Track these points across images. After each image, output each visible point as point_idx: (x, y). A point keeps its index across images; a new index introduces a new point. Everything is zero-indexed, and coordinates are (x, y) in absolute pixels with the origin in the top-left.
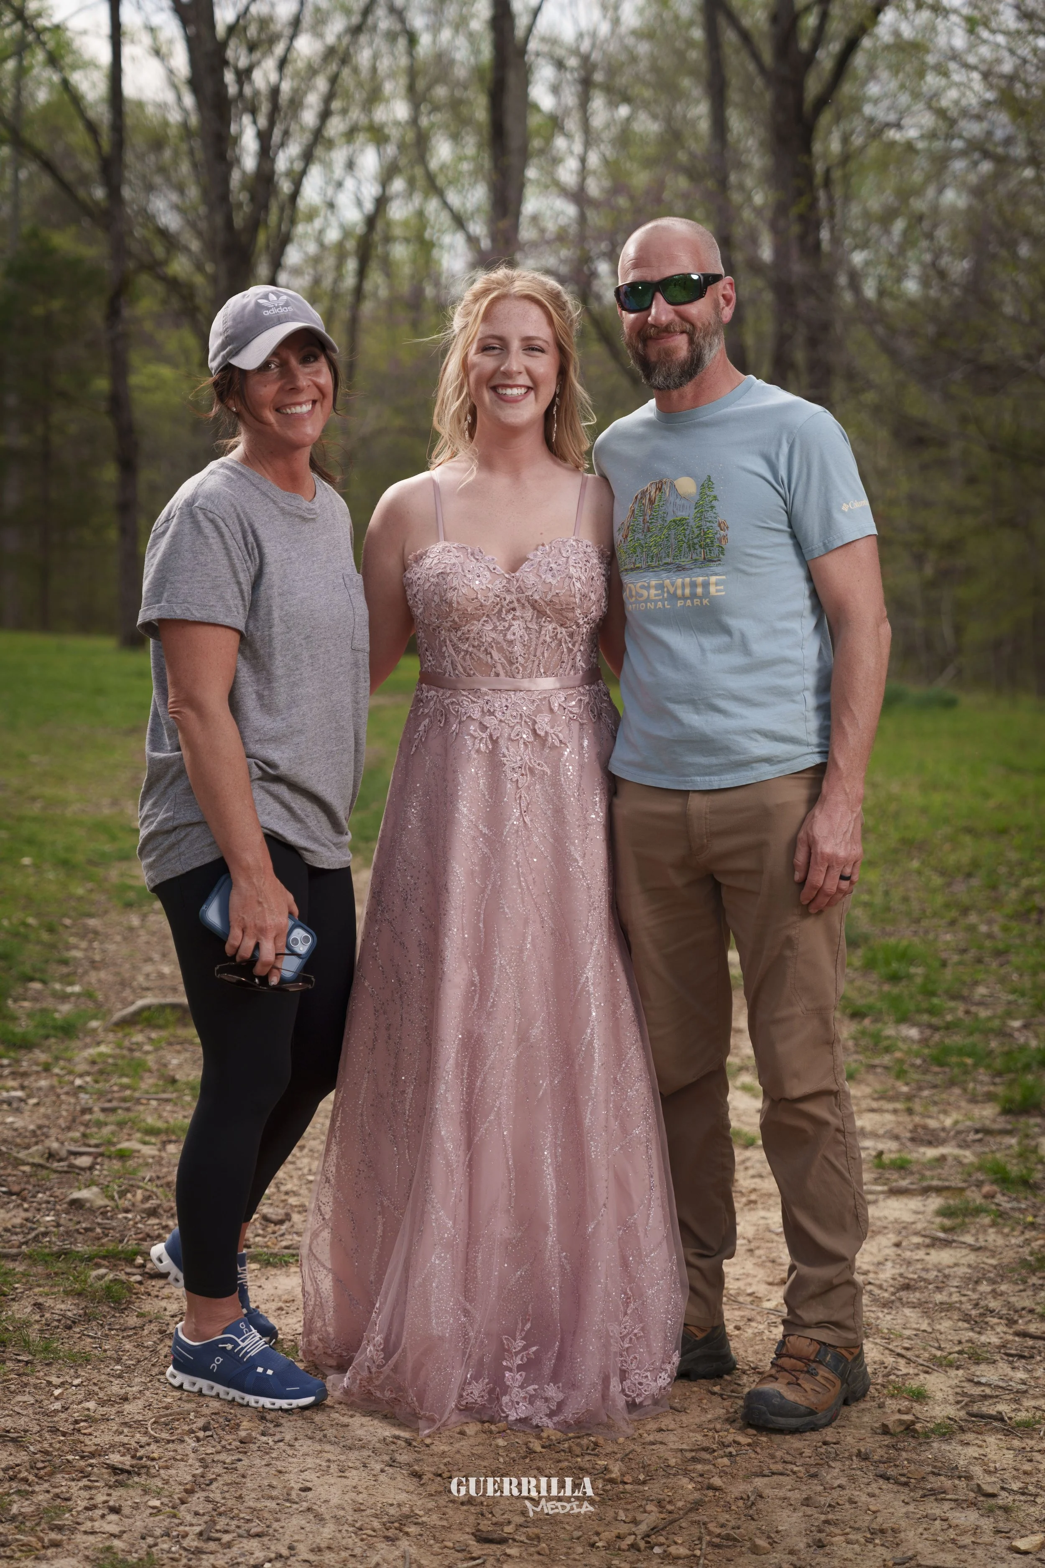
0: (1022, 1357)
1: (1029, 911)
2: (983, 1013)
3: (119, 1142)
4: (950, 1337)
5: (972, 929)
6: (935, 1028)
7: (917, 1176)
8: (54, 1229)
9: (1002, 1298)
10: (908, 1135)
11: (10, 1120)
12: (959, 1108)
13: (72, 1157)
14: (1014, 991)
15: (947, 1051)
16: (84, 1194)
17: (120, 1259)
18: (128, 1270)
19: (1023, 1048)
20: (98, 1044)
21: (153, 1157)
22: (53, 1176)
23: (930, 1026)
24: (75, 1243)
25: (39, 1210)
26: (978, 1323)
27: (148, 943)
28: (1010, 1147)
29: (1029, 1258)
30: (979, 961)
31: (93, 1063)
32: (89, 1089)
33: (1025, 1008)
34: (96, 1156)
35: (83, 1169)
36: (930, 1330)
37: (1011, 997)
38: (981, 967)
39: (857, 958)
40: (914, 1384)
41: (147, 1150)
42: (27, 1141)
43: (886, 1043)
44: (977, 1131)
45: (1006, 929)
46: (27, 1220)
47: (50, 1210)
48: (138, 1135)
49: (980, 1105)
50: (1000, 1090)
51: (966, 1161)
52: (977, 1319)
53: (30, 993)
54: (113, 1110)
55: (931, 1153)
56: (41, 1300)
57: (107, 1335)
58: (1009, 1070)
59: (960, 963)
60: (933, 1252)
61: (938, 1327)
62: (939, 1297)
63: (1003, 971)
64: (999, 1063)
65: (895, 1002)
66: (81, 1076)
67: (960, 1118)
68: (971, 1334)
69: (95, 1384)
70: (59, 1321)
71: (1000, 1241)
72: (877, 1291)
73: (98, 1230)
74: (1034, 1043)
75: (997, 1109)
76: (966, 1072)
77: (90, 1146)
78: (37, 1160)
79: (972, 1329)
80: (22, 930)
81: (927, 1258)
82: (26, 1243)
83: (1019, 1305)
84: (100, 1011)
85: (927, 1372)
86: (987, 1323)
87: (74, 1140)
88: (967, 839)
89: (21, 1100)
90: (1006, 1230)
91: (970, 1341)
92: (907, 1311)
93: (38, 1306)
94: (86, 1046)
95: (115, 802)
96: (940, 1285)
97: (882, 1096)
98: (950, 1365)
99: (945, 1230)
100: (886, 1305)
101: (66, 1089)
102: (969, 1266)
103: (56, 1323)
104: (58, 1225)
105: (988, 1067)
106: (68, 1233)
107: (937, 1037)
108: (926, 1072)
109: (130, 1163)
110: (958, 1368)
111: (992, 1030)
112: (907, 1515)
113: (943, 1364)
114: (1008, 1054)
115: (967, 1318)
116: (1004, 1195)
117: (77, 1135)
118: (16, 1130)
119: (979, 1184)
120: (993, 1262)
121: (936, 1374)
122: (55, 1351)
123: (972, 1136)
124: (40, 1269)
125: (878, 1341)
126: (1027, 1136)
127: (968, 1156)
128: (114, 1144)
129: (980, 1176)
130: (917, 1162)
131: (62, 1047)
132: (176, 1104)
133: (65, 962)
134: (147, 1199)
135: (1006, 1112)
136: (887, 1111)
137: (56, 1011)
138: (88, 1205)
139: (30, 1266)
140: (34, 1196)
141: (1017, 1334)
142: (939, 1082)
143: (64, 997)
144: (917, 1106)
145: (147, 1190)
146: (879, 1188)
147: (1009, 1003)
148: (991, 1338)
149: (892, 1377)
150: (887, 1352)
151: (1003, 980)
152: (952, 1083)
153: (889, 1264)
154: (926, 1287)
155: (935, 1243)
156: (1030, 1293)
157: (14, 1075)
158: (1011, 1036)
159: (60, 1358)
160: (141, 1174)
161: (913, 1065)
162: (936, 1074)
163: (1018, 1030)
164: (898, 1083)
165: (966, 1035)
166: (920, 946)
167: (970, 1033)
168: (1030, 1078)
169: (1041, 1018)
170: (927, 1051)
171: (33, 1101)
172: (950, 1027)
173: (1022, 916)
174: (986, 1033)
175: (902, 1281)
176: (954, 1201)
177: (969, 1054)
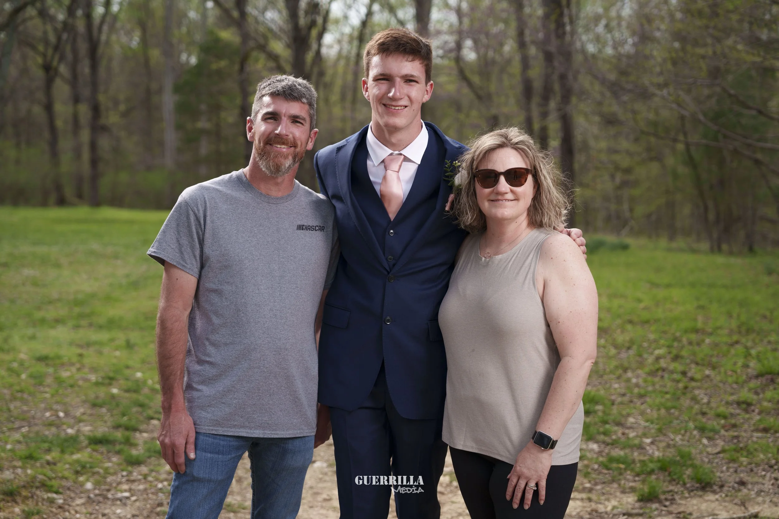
1: (657, 370)
2: (632, 435)
6: (606, 444)
11: (118, 511)
12: (615, 497)
14: (647, 421)
15: (611, 460)
19: (650, 458)
23: (604, 442)
30: (631, 401)
33: (653, 431)
37: (647, 424)
38: (632, 405)
44: (624, 514)
45: (645, 381)
49: (627, 495)
50: (638, 485)
53: (151, 427)
58: (643, 473)
59: (622, 403)
63: (643, 407)
64: (637, 468)
66: (162, 482)
67: (616, 504)
74: (657, 454)
75: (636, 498)
76: (621, 474)
88: (629, 327)
89: (127, 498)
101: (153, 490)
105: (632, 470)
107: (607, 450)
108: (600, 473)
111: (635, 445)
114: (643, 462)
123: (621, 518)
135: (640, 500)
136: (578, 499)
142: (606, 480)
144: (594, 496)
147: (645, 427)
151: (642, 413)
152: (613, 481)
157: (128, 481)
158: (643, 448)
161: (593, 469)
162: (605, 475)
163: (649, 445)
164: (585, 481)
165: (621, 449)
166: (602, 392)
167: (623, 449)
168: (654, 477)
169: (662, 438)
170: (601, 459)
171: (134, 498)
172: (614, 444)
173: (653, 373)
174: (632, 447)
177: (623, 462)
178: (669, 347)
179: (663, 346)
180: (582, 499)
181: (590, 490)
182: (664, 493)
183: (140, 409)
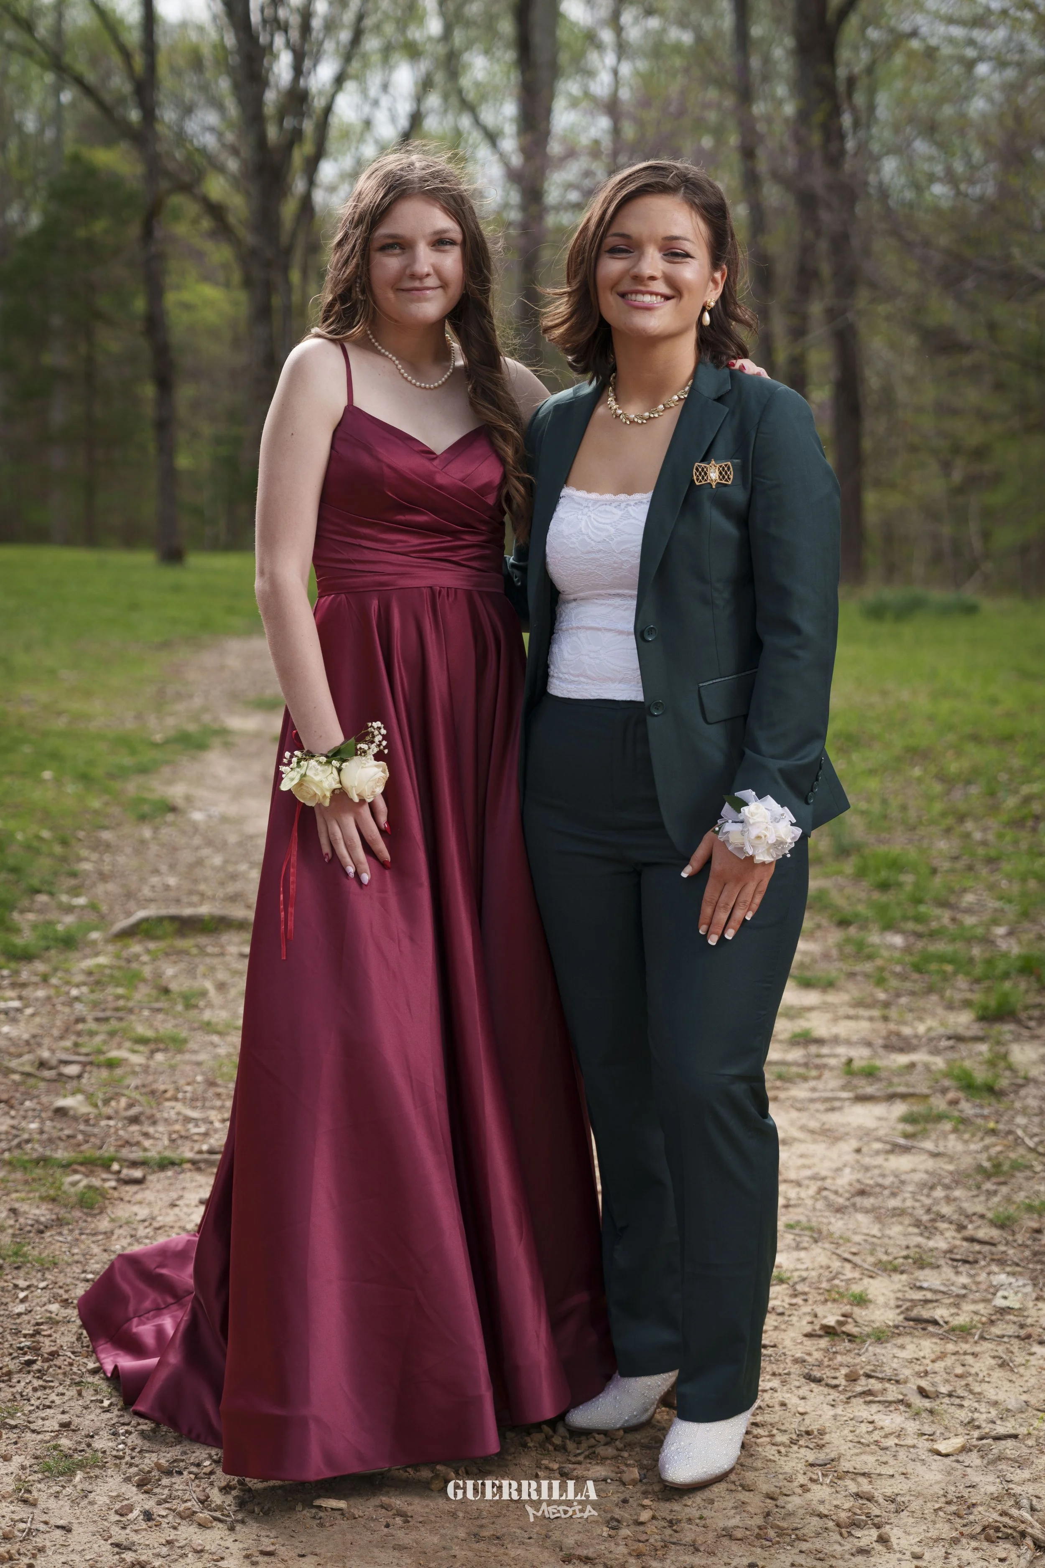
0: (965, 1262)
1: (1024, 818)
2: (969, 921)
3: (109, 1051)
4: (898, 1242)
6: (919, 936)
7: (884, 1083)
8: (37, 1137)
9: (955, 1204)
10: (880, 1042)
12: (934, 1015)
13: (62, 1065)
14: (1001, 898)
15: (927, 958)
16: (68, 1102)
17: (97, 1166)
18: (105, 1176)
19: (1005, 955)
20: (97, 954)
21: (140, 1065)
22: (42, 1085)
23: (915, 934)
24: (57, 1148)
25: (24, 1118)
26: (927, 1229)
27: (157, 856)
28: (980, 1054)
29: (987, 1164)
30: (970, 868)
31: (90, 973)
32: (84, 999)
33: (1011, 915)
34: (84, 1064)
35: (70, 1078)
36: (879, 1235)
37: (998, 904)
38: (971, 874)
39: (849, 867)
40: (856, 1289)
41: (136, 1059)
42: (20, 1050)
43: (867, 951)
44: (949, 1038)
45: (1000, 836)
46: (13, 1127)
47: (35, 1117)
48: (128, 1044)
49: (956, 1012)
50: (977, 997)
51: (934, 1067)
52: (929, 1225)
53: (37, 906)
54: (106, 1020)
55: (903, 1059)
56: (17, 1205)
57: (77, 1240)
58: (986, 977)
59: (953, 871)
60: (892, 1158)
61: (888, 1232)
62: (893, 1203)
63: (992, 878)
64: (978, 970)
65: (882, 910)
66: (78, 986)
67: (935, 1025)
68: (920, 1240)
69: (61, 1287)
70: (32, 1226)
71: (960, 1147)
72: (832, 1197)
73: (80, 1137)
74: (1015, 950)
75: (973, 1016)
76: (945, 980)
77: (79, 1054)
78: (28, 1069)
79: (921, 1234)
80: (35, 844)
81: (885, 1164)
82: (9, 1150)
83: (970, 1211)
84: (103, 921)
85: (871, 1277)
86: (936, 1228)
87: (66, 1049)
88: (971, 748)
89: (17, 1010)
90: (967, 1136)
91: (918, 1246)
92: (860, 1217)
93: (13, 1211)
94: (85, 957)
95: (139, 717)
96: (896, 1190)
97: (859, 1003)
98: (895, 1270)
99: (906, 1136)
100: (840, 1210)
101: (62, 999)
102: (927, 1172)
103: (29, 1228)
104: (42, 1132)
105: (967, 974)
106: (50, 1140)
107: (920, 945)
108: (905, 979)
109: (118, 1072)
110: (902, 1272)
111: (976, 938)
112: (835, 1417)
113: (890, 1268)
114: (989, 962)
115: (918, 1224)
116: (967, 1100)
117: (68, 1043)
118: (10, 1039)
119: (944, 1091)
120: (951, 1167)
121: (880, 1278)
122: (25, 1255)
124: (19, 1175)
125: (827, 1245)
126: (998, 1043)
127: (939, 1063)
128: (103, 1053)
129: (947, 1083)
130: (887, 1069)
131: (62, 957)
132: (167, 1014)
133: (74, 875)
134: (130, 1106)
135: (980, 1018)
136: (863, 1018)
137: (59, 922)
138: (71, 1113)
139: (10, 1172)
140: (22, 1104)
141: (966, 1239)
142: (917, 989)
143: (69, 909)
144: (893, 1013)
145: (129, 1097)
146: (845, 1095)
147: (996, 910)
148: (939, 1243)
149: (836, 1282)
150: (835, 1257)
151: (991, 887)
152: (930, 990)
153: (847, 1171)
154: (881, 1193)
155: (896, 1149)
156: (982, 1198)
157: (14, 985)
158: (994, 943)
159: (28, 1262)
160: (126, 1082)
161: (893, 973)
162: (915, 981)
163: (1002, 937)
164: (877, 991)
165: (949, 942)
166: (913, 854)
167: (953, 940)
168: (1007, 985)
169: (1026, 925)
170: (909, 958)
171: (29, 1011)
172: (933, 935)
173: (1017, 823)
174: (969, 940)
175: (858, 1186)
176: (918, 1108)
177: (951, 961)
181: (886, 1005)
182: (1026, 1008)
183: (12, 877)
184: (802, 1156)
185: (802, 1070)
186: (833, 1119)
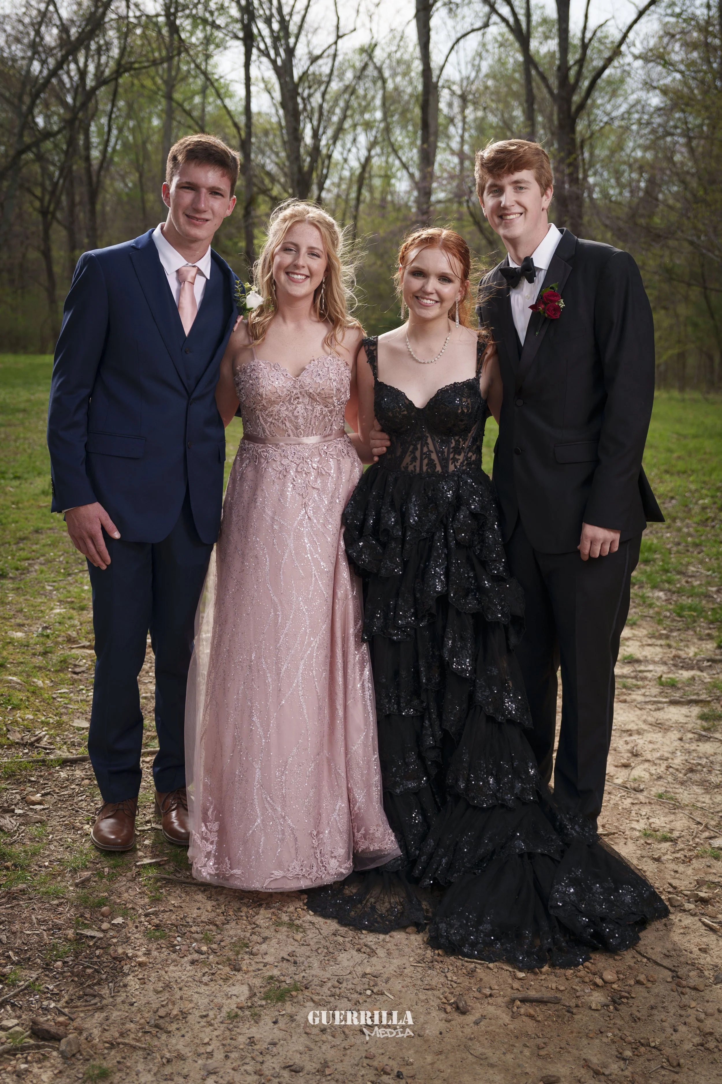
1: (707, 520)
2: (696, 583)
5: (679, 530)
7: (682, 692)
10: (671, 662)
12: (694, 643)
14: (709, 570)
15: (682, 608)
23: (669, 590)
30: (688, 551)
33: (717, 580)
37: (708, 573)
38: (689, 554)
43: (648, 602)
44: (708, 661)
45: (697, 531)
49: (705, 642)
50: (714, 633)
51: (705, 681)
55: (686, 674)
58: (716, 620)
59: (678, 552)
60: (700, 744)
61: (715, 800)
62: (711, 778)
63: (700, 556)
64: (710, 616)
65: (649, 576)
67: (696, 650)
72: (675, 773)
75: (715, 645)
76: (695, 621)
81: (699, 749)
88: (667, 477)
92: (696, 788)
96: (710, 769)
97: (652, 636)
99: (705, 730)
100: (683, 783)
105: (706, 618)
107: (674, 598)
108: (673, 620)
111: (702, 594)
114: (713, 609)
123: (706, 664)
125: (685, 812)
127: (706, 676)
129: (717, 693)
130: (680, 681)
136: (657, 646)
142: (681, 627)
144: (672, 643)
146: (664, 700)
147: (708, 576)
150: (692, 820)
151: (702, 562)
152: (688, 628)
153: (679, 753)
154: (702, 771)
155: (701, 738)
158: (711, 597)
161: (665, 617)
162: (679, 622)
163: (715, 593)
164: (660, 628)
165: (688, 597)
170: (671, 607)
172: (680, 592)
173: (704, 522)
174: (699, 595)
175: (688, 766)
176: (706, 710)
177: (695, 610)
178: (712, 497)
179: (707, 496)
180: (661, 645)
181: (667, 637)
184: (650, 742)
185: (634, 682)
186: (661, 715)
